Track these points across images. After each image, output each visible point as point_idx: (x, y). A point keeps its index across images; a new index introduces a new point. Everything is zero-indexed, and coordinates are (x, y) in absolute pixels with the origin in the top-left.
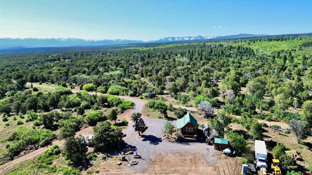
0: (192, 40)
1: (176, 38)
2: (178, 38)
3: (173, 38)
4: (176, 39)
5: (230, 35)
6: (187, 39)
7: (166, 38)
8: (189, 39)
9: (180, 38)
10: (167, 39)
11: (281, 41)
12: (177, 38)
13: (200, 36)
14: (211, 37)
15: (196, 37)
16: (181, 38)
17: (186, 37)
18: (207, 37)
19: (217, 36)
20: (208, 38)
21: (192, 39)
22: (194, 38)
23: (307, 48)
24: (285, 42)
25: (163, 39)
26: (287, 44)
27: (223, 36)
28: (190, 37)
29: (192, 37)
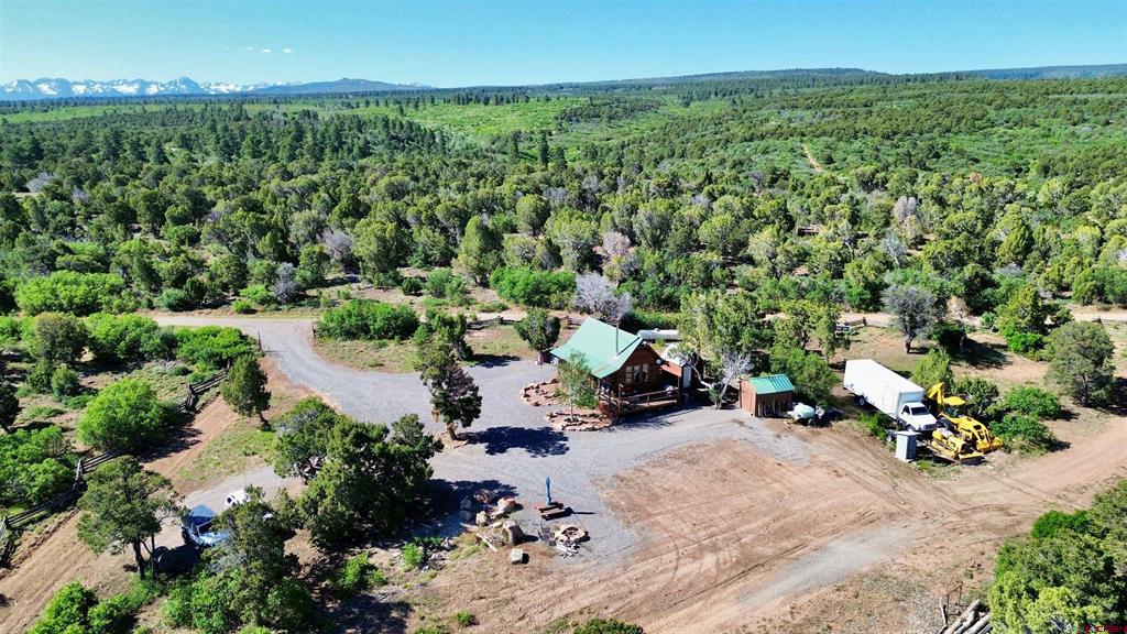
0: (155, 96)
1: (75, 83)
2: (87, 83)
3: (63, 84)
4: (80, 90)
5: (304, 83)
6: (131, 90)
7: (26, 81)
8: (139, 90)
9: (95, 83)
10: (34, 85)
11: (497, 104)
12: (82, 84)
13: (186, 81)
14: (232, 87)
15: (170, 83)
16: (103, 84)
17: (125, 82)
18: (218, 84)
19: (257, 83)
20: (224, 89)
21: (153, 90)
22: (162, 85)
23: (576, 125)
24: (509, 107)
25: (9, 86)
26: (517, 113)
27: (279, 83)
28: (144, 84)
29: (152, 83)
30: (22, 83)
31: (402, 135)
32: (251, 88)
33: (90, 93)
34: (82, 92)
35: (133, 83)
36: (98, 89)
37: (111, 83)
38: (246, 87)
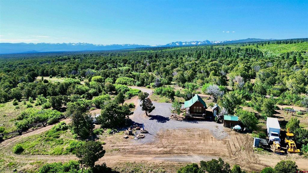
0: (200, 44)
1: (183, 42)
2: (186, 42)
3: (181, 43)
4: (184, 44)
6: (195, 44)
7: (174, 42)
9: (187, 42)
10: (175, 43)
13: (207, 41)
14: (218, 42)
15: (203, 42)
16: (188, 42)
18: (215, 41)
20: (216, 42)
22: (202, 42)
25: (170, 44)
26: (296, 46)
27: (230, 41)
28: (198, 42)
29: (199, 42)
30: (173, 43)
31: (251, 53)
32: (223, 42)
33: (186, 44)
34: (184, 45)
35: (195, 42)
36: (188, 44)
37: (190, 42)
38: (221, 42)
